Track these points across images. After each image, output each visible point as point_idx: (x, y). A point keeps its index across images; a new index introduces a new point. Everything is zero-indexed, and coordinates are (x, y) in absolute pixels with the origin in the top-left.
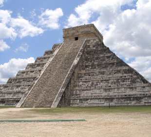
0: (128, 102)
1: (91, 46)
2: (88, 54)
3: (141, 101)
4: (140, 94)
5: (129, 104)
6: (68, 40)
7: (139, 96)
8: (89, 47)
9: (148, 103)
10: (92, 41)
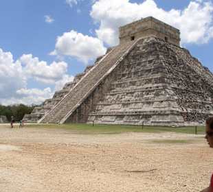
0: (136, 120)
1: (141, 49)
2: (133, 59)
3: (149, 120)
4: (150, 112)
5: (136, 124)
6: (124, 40)
7: (149, 113)
8: (138, 50)
9: (155, 122)
10: (145, 40)
